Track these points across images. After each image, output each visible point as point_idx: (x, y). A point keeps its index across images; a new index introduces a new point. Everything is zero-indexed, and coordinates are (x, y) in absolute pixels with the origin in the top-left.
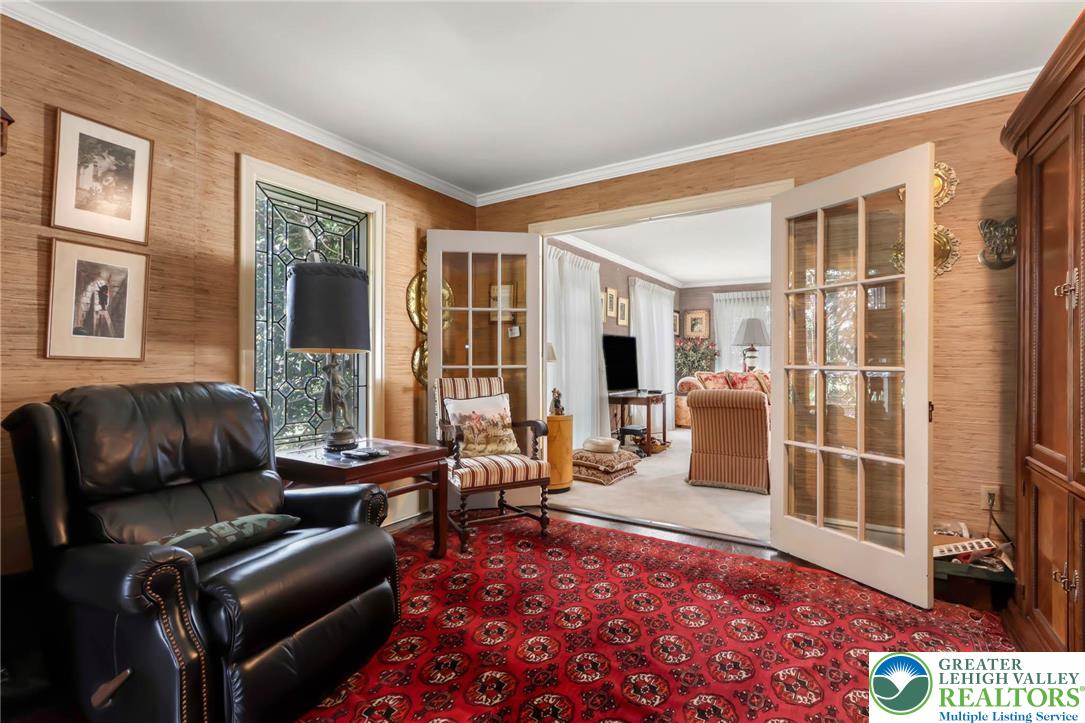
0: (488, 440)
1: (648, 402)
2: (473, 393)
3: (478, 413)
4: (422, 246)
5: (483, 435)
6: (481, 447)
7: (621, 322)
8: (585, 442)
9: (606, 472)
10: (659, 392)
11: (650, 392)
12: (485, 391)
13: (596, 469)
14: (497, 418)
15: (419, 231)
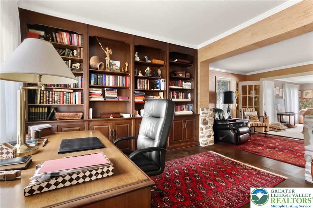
0: (253, 119)
1: (289, 115)
2: (249, 111)
3: (251, 114)
4: (237, 85)
5: (252, 118)
6: (252, 120)
7: (280, 95)
8: (272, 123)
9: (278, 129)
10: (293, 113)
11: (290, 113)
12: (251, 111)
13: (275, 128)
14: (255, 115)
15: (237, 82)
